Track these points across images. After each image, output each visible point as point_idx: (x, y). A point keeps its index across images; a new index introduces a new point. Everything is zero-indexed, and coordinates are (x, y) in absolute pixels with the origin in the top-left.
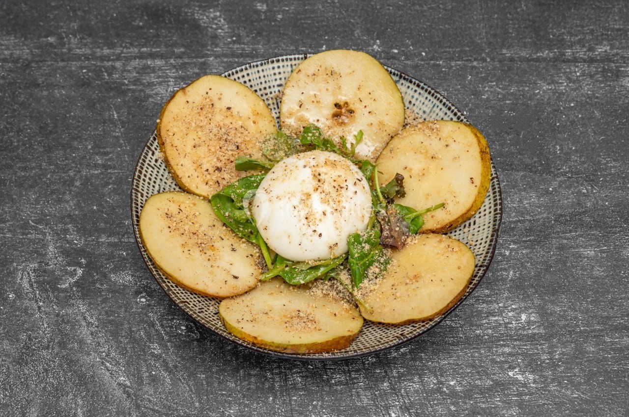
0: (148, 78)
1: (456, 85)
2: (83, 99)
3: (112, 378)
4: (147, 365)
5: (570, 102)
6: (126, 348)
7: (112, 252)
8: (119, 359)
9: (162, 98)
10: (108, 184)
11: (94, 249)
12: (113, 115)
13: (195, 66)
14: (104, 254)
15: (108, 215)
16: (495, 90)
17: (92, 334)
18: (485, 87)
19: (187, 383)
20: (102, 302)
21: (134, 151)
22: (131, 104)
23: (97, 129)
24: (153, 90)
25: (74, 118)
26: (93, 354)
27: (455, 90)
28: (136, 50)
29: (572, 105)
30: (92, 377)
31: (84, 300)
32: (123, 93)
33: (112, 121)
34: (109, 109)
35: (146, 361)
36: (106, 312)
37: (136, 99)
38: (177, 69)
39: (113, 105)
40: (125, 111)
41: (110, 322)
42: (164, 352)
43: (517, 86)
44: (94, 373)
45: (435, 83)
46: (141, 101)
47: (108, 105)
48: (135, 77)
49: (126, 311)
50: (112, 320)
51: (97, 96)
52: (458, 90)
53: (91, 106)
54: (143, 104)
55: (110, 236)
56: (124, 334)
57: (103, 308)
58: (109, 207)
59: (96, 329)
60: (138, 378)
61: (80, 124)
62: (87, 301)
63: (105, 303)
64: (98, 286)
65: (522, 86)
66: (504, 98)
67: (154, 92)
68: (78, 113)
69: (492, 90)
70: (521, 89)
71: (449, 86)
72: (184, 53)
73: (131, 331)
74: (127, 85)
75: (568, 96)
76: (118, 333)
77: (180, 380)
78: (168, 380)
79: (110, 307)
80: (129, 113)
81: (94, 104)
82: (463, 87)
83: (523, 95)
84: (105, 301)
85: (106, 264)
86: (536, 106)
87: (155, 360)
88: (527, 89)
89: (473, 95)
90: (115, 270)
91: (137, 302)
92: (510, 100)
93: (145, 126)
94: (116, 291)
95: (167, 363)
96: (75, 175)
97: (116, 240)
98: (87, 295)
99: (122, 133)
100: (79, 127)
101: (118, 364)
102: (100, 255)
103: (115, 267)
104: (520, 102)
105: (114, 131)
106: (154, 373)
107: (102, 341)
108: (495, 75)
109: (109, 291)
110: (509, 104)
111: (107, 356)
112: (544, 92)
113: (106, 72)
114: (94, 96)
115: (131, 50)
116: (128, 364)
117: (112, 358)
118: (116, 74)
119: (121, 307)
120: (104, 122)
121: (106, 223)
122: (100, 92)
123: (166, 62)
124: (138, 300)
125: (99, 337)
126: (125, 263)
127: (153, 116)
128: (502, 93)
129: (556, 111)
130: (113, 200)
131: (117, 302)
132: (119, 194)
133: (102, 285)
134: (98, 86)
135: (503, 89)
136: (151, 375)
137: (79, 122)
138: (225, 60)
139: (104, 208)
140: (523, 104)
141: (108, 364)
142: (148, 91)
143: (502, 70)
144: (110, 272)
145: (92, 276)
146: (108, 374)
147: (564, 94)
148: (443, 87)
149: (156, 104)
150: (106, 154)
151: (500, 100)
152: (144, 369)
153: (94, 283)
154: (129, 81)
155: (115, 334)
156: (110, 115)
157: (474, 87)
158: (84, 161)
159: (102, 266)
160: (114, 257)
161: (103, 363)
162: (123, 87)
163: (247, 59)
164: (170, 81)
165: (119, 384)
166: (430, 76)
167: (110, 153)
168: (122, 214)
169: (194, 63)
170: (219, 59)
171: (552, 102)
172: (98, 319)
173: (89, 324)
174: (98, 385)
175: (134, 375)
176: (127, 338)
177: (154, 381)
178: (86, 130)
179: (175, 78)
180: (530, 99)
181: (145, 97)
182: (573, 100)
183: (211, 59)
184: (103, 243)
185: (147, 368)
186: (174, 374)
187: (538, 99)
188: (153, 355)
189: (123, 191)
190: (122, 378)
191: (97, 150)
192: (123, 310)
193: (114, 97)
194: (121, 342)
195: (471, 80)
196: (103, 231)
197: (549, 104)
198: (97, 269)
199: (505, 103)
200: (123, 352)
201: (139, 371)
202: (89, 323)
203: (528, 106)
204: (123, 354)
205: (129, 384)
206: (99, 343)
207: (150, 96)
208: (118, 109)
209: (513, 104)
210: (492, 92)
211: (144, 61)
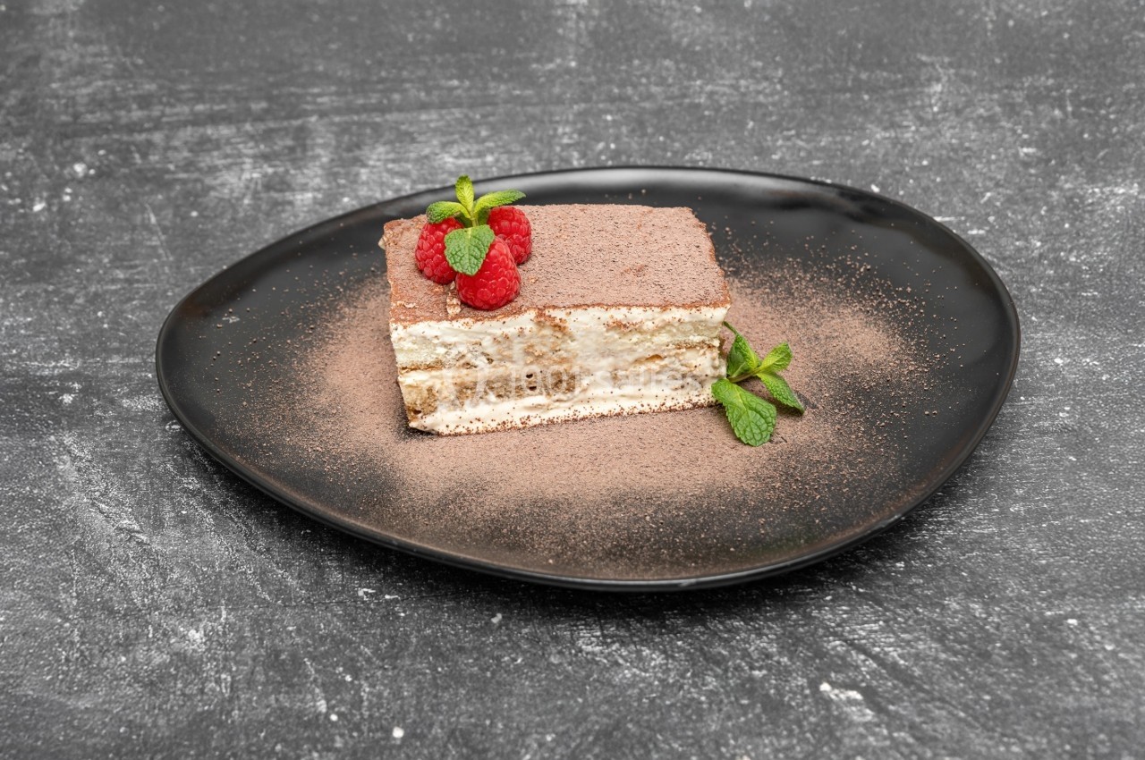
0: (208, 159)
1: (728, 140)
2: (100, 198)
3: (108, 522)
4: (174, 504)
5: (921, 158)
6: (137, 486)
7: (128, 375)
8: (123, 498)
9: (232, 191)
10: (134, 299)
11: (97, 372)
12: (149, 219)
13: (287, 134)
14: (114, 377)
15: (127, 333)
16: (794, 145)
17: (79, 470)
18: (777, 140)
19: (244, 523)
20: (102, 432)
21: (181, 262)
22: (179, 202)
23: (121, 238)
24: (216, 179)
25: (83, 226)
26: (77, 494)
27: (727, 149)
28: (186, 109)
29: (925, 163)
30: (72, 521)
31: (70, 430)
32: (168, 185)
33: (146, 226)
34: (143, 210)
35: (172, 498)
36: (109, 444)
37: (187, 194)
38: (256, 142)
39: (150, 204)
40: (169, 213)
41: (114, 455)
42: (207, 487)
43: (831, 135)
44: (76, 516)
45: (691, 139)
46: (197, 196)
47: (142, 205)
48: (185, 158)
49: (143, 442)
50: (118, 453)
51: (124, 190)
52: (732, 148)
53: (113, 206)
54: (200, 200)
55: (128, 356)
56: (136, 467)
57: (103, 439)
58: (130, 324)
59: (88, 464)
60: (155, 521)
61: (93, 234)
62: (75, 432)
63: (109, 433)
64: (98, 413)
65: (840, 134)
66: (810, 156)
67: (218, 182)
68: (90, 218)
69: (789, 143)
70: (838, 139)
71: (715, 142)
72: (267, 111)
73: (149, 463)
74: (173, 173)
75: (917, 149)
76: (126, 467)
77: (231, 518)
78: (210, 520)
79: (116, 437)
80: (175, 215)
81: (118, 204)
82: (740, 141)
83: (842, 151)
84: (108, 430)
85: (116, 389)
86: (863, 167)
87: (188, 497)
88: (848, 139)
89: (757, 154)
90: (129, 395)
91: (165, 430)
92: (819, 159)
93: (201, 230)
94: (127, 419)
95: (210, 500)
96: (78, 292)
97: (137, 361)
98: (77, 425)
99: (162, 242)
100: (89, 237)
101: (120, 504)
102: (107, 378)
103: (131, 391)
104: (837, 161)
105: (150, 239)
106: (184, 512)
107: (95, 478)
108: (793, 118)
109: (116, 419)
110: (817, 166)
111: (102, 495)
112: (878, 142)
113: (139, 151)
114: (119, 193)
115: (177, 110)
116: (139, 503)
117: (110, 498)
118: (154, 154)
119: (136, 437)
120: (134, 228)
121: (122, 341)
122: (129, 185)
123: (238, 129)
124: (167, 427)
125: (91, 473)
126: (150, 387)
127: (216, 216)
128: (805, 149)
129: (897, 173)
130: (138, 317)
131: (129, 431)
132: (149, 311)
133: (105, 412)
134: (125, 176)
135: (808, 141)
136: (178, 515)
137: (91, 230)
138: (337, 119)
139: (122, 325)
140: (842, 165)
141: (102, 506)
142: (209, 181)
143: (807, 107)
144: (122, 397)
145: (90, 402)
146: (101, 517)
147: (910, 145)
148: (705, 145)
149: (221, 200)
150: (132, 267)
151: (802, 160)
152: (168, 508)
153: (91, 411)
154: (177, 167)
155: (120, 470)
156: (143, 219)
157: (759, 142)
158: (95, 276)
159: (109, 391)
160: (130, 380)
161: (93, 504)
162: (167, 177)
163: (374, 115)
164: (244, 163)
165: (120, 529)
166: (683, 127)
167: (140, 266)
168: (151, 332)
169: (286, 129)
170: (326, 120)
171: (891, 159)
172: (93, 453)
173: (75, 459)
174: (81, 531)
175: (148, 517)
176: (140, 473)
177: (183, 522)
178: (103, 240)
179: (254, 157)
180: (854, 156)
181: (203, 190)
182: (926, 156)
183: (314, 119)
184: (113, 365)
185: (174, 507)
186: (221, 512)
187: (867, 156)
188: (186, 491)
189: (156, 306)
190: (127, 521)
191: (118, 264)
192: (138, 440)
193: (152, 192)
194: (130, 478)
195: (753, 130)
196: (117, 351)
197: (885, 162)
198: (98, 395)
199: (811, 166)
200: (133, 489)
201: (157, 511)
202: (76, 457)
203: (850, 167)
204: (131, 493)
205: (136, 527)
206: (90, 481)
207: (212, 188)
208: (157, 210)
209: (824, 165)
210: (788, 148)
211: (201, 130)
